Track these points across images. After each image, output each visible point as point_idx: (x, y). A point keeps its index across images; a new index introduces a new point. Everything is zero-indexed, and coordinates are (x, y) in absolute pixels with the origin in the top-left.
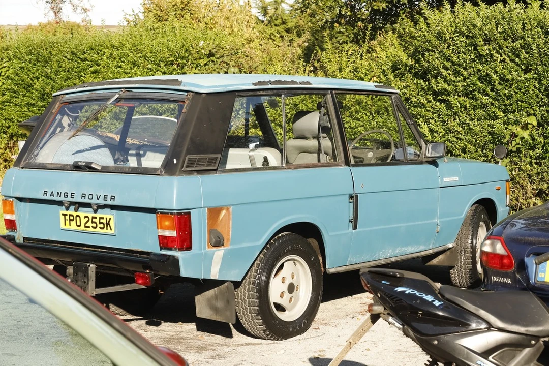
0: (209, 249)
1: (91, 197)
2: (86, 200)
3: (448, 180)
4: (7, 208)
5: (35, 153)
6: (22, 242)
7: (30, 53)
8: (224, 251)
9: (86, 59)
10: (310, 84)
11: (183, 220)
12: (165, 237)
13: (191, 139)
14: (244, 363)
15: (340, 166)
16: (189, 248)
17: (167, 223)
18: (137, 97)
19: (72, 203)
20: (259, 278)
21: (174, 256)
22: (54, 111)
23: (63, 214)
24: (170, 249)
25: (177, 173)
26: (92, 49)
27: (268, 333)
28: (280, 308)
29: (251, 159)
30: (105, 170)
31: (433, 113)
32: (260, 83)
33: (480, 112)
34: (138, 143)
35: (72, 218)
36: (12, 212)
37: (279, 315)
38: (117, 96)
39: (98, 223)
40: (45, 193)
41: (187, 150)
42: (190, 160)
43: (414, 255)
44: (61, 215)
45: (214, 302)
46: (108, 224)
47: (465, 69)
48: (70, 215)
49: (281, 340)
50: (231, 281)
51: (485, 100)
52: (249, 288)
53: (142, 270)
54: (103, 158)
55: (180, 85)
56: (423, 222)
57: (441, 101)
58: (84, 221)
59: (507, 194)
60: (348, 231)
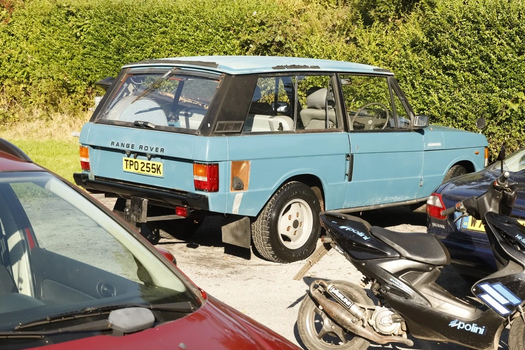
0: (232, 192)
1: (146, 148)
2: (143, 151)
3: (431, 145)
4: (83, 153)
5: (106, 112)
6: (93, 179)
7: (108, 13)
8: (243, 193)
9: (156, 21)
10: (319, 68)
11: (213, 170)
12: (199, 181)
13: (222, 109)
14: (254, 278)
15: (340, 132)
16: (217, 190)
17: (201, 171)
18: (184, 74)
19: (132, 152)
20: (270, 215)
21: (204, 196)
22: (122, 81)
23: (125, 160)
24: (202, 190)
25: (210, 134)
26: (162, 13)
27: (276, 257)
28: (286, 238)
29: (270, 124)
30: (158, 128)
31: (442, 85)
32: (278, 67)
33: (480, 86)
34: (191, 102)
35: (132, 163)
36: (87, 156)
37: (286, 244)
38: (170, 72)
39: (151, 168)
40: (113, 143)
41: (219, 117)
42: (220, 125)
43: (400, 204)
44: (124, 160)
45: (235, 232)
46: (158, 169)
47: (470, 49)
48: (131, 161)
49: (286, 263)
50: (249, 217)
51: (484, 75)
52: (262, 222)
53: (181, 205)
54: (159, 118)
55: (216, 67)
56: (409, 178)
57: (449, 75)
58: (141, 166)
59: (485, 158)
60: (344, 183)
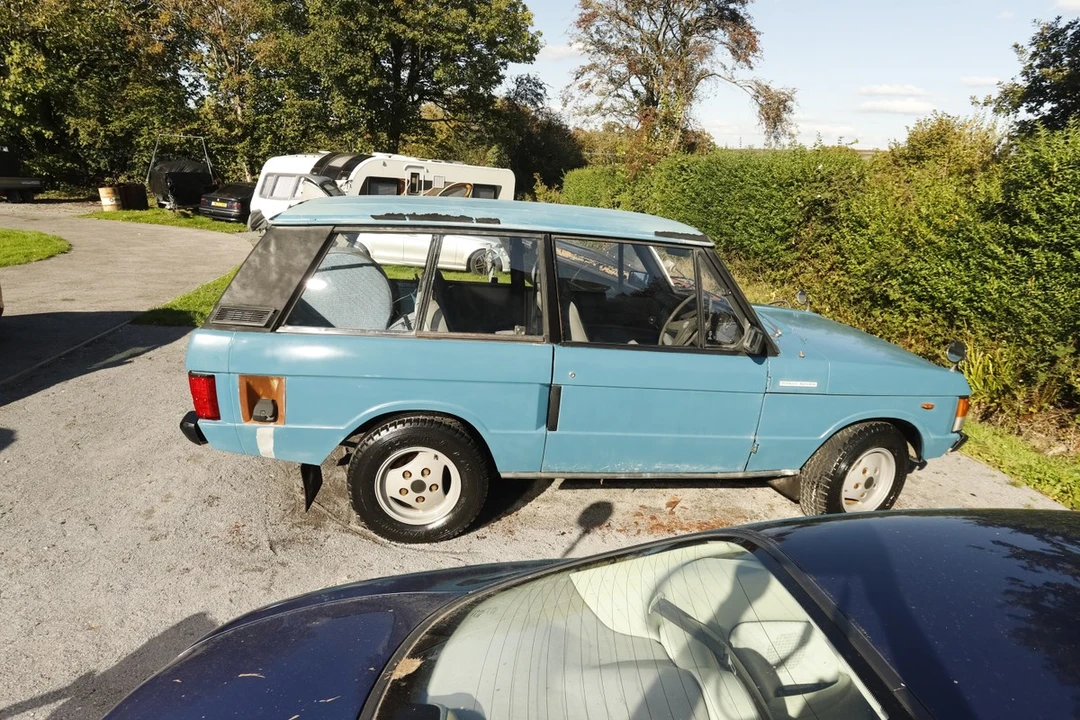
0: (246, 424)
3: (788, 384)
8: (272, 429)
10: (498, 223)
15: (538, 342)
16: (216, 416)
32: (389, 217)
42: (223, 311)
49: (400, 542)
57: (1024, 254)
59: (957, 415)
60: (535, 432)
